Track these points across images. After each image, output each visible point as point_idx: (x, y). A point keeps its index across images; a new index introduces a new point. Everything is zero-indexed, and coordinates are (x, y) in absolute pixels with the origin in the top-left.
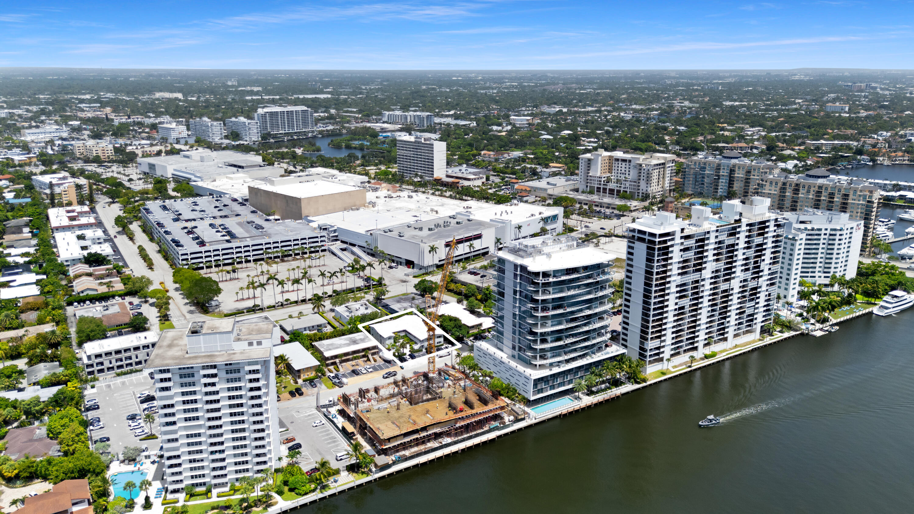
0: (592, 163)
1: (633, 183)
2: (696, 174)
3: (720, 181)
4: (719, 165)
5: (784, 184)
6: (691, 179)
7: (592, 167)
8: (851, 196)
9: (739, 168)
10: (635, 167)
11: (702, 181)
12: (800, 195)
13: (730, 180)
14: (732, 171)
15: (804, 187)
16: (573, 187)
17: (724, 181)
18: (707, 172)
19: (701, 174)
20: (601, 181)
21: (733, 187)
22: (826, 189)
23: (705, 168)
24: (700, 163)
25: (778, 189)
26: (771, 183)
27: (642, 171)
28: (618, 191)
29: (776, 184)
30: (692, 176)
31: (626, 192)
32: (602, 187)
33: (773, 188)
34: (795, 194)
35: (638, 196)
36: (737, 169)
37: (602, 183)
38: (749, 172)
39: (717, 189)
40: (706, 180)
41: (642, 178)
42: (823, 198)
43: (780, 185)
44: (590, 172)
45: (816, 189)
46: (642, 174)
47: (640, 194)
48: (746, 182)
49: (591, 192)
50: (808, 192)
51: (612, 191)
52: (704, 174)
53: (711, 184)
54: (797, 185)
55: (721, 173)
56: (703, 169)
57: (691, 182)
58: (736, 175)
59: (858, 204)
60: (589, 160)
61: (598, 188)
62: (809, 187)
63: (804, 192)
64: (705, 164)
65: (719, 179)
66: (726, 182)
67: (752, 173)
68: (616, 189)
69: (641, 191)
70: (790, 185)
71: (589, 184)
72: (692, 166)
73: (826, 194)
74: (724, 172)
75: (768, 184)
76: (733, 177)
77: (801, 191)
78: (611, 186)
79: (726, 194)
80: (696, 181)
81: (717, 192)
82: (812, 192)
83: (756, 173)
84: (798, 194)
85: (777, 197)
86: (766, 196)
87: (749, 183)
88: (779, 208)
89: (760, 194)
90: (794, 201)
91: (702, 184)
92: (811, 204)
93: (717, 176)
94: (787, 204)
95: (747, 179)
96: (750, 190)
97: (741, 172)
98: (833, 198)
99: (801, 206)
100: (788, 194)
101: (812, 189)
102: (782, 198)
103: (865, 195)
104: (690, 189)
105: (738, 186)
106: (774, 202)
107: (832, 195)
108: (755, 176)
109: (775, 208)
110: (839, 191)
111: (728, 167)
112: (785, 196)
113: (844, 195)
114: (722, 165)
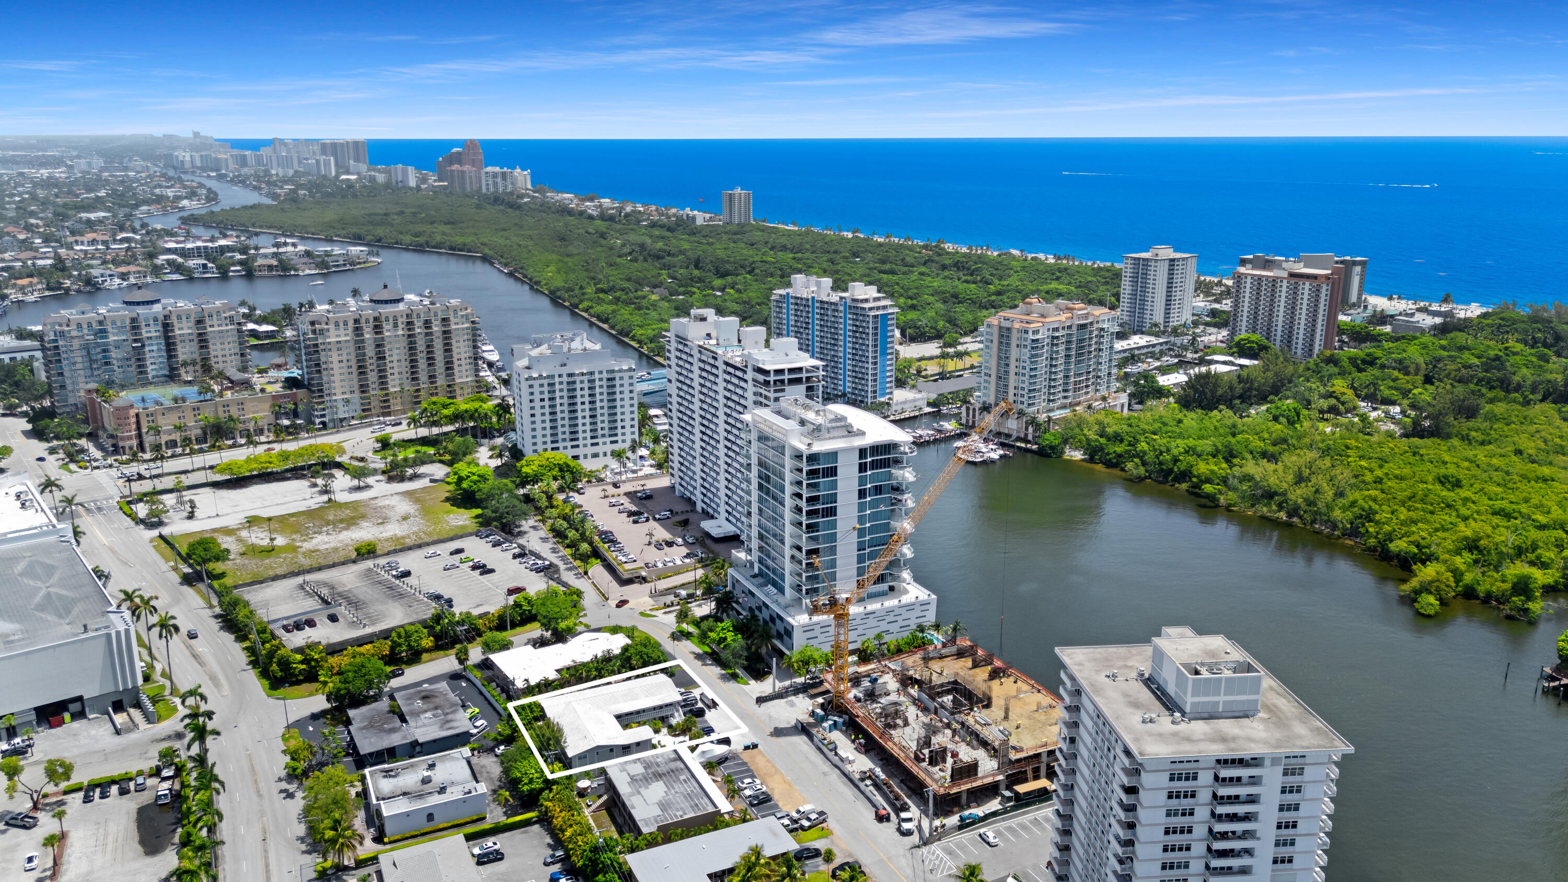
2: (86, 348)
3: (147, 349)
4: (133, 320)
5: (356, 321)
6: (79, 360)
8: (453, 320)
9: (179, 317)
11: (105, 357)
12: (386, 334)
13: (168, 344)
14: (167, 327)
15: (387, 319)
17: (155, 348)
18: (112, 338)
19: (98, 345)
21: (176, 356)
22: (418, 316)
23: (104, 331)
24: (90, 325)
25: (350, 331)
26: (337, 324)
29: (346, 323)
30: (78, 353)
33: (342, 331)
34: (376, 333)
36: (174, 319)
38: (199, 322)
39: (144, 366)
40: (114, 354)
42: (418, 331)
43: (351, 324)
45: (404, 319)
48: (201, 341)
50: (396, 326)
52: (106, 344)
53: (128, 359)
54: (376, 319)
55: (145, 335)
56: (102, 333)
57: (79, 366)
58: (178, 332)
59: (463, 329)
62: (395, 319)
63: (390, 327)
64: (100, 323)
65: (143, 346)
66: (159, 350)
67: (208, 322)
70: (367, 321)
72: (74, 333)
73: (420, 324)
74: (151, 332)
75: (331, 326)
76: (173, 337)
77: (386, 327)
79: (165, 372)
80: (91, 361)
81: (145, 372)
82: (401, 326)
83: (215, 321)
84: (381, 333)
85: (351, 344)
86: (334, 347)
87: (206, 341)
88: (359, 361)
89: (322, 347)
90: (378, 346)
91: (107, 364)
92: (403, 343)
93: (135, 341)
94: (370, 351)
95: (200, 334)
96: (213, 353)
97: (185, 323)
98: (430, 328)
99: (391, 350)
100: (367, 336)
101: (400, 320)
102: (359, 345)
103: (467, 315)
104: (82, 379)
105: (185, 352)
106: (349, 353)
107: (427, 324)
108: (214, 328)
109: (353, 363)
110: (436, 315)
111: (156, 319)
112: (363, 341)
113: (444, 320)
114: (141, 318)
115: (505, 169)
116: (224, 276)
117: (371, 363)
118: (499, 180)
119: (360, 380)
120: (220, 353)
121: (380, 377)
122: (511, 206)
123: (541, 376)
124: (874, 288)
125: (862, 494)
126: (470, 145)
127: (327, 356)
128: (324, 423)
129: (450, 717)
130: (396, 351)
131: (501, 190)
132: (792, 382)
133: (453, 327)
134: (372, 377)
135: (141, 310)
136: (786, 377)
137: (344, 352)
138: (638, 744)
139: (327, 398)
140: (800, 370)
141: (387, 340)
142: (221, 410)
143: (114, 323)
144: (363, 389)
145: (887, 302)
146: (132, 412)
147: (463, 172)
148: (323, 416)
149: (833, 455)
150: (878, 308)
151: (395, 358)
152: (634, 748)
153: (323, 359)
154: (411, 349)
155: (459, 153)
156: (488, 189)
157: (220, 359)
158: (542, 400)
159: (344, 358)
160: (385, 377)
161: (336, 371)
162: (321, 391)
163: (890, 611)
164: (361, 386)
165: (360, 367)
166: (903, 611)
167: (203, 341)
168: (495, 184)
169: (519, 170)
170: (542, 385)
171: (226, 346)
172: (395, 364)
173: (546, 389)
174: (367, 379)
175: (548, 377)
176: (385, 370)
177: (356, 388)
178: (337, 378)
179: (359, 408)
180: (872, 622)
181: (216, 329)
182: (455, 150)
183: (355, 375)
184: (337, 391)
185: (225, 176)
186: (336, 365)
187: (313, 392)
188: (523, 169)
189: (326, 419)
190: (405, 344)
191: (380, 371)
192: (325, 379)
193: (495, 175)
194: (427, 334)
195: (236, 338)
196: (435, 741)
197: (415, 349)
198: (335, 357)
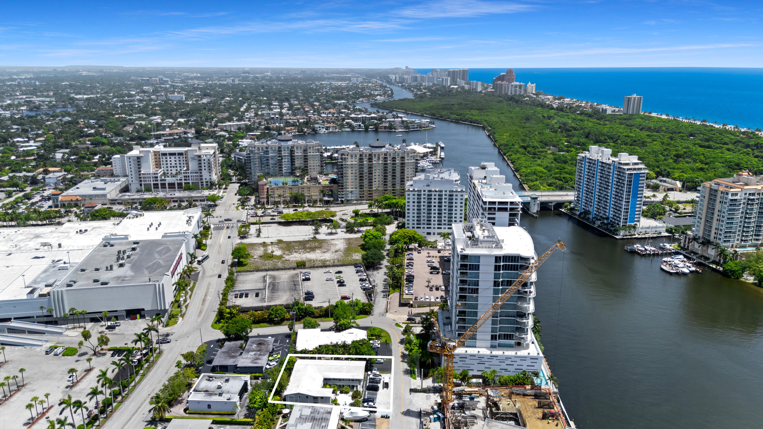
0: (142, 160)
1: (194, 174)
2: (260, 158)
3: (283, 160)
4: (279, 148)
5: (361, 155)
6: (257, 163)
7: (143, 165)
8: (406, 158)
9: (297, 148)
10: (193, 159)
11: (267, 163)
12: (374, 162)
13: (292, 159)
14: (292, 152)
15: (375, 156)
16: (120, 188)
17: (286, 160)
18: (270, 155)
19: (265, 157)
20: (157, 177)
21: (294, 165)
22: (390, 155)
23: (268, 151)
24: (262, 148)
25: (357, 160)
26: (352, 156)
27: (203, 162)
28: (180, 185)
29: (356, 156)
30: (257, 160)
31: (189, 183)
32: (159, 182)
33: (354, 160)
34: (369, 162)
35: (203, 185)
36: (295, 149)
37: (159, 179)
38: (305, 151)
39: (282, 168)
40: (271, 162)
41: (203, 168)
42: (389, 162)
43: (358, 156)
44: (141, 170)
45: (383, 156)
46: (203, 165)
47: (205, 184)
48: (305, 159)
49: (148, 190)
50: (379, 159)
51: (172, 186)
52: (268, 157)
53: (276, 164)
54: (370, 155)
55: (283, 154)
56: (267, 152)
57: (257, 165)
58: (296, 154)
59: (411, 163)
60: (138, 158)
61: (154, 184)
62: (379, 155)
63: (376, 159)
64: (267, 148)
65: (282, 159)
66: (288, 161)
67: (309, 151)
68: (176, 182)
69: (204, 181)
70: (366, 156)
71: (143, 183)
72: (256, 151)
73: (390, 159)
74: (285, 153)
75: (349, 157)
76: (294, 156)
77: (374, 159)
78: (169, 180)
79: (290, 171)
80: (262, 164)
81: (282, 170)
82: (381, 159)
83: (311, 151)
84: (372, 162)
85: (357, 166)
86: (349, 167)
87: (307, 159)
88: (360, 174)
89: (344, 166)
90: (370, 168)
91: (268, 165)
92: (381, 167)
93: (279, 157)
94: (366, 170)
95: (305, 156)
96: (309, 165)
97: (299, 151)
98: (395, 161)
99: (375, 170)
100: (365, 163)
101: (381, 156)
102: (361, 166)
103: (414, 156)
104: (257, 171)
105: (298, 163)
106: (356, 170)
107: (394, 159)
108: (311, 153)
109: (358, 175)
110: (398, 155)
111: (288, 148)
112: (363, 165)
113: (402, 157)
114: (282, 147)
115: (522, 83)
116: (366, 130)
117: (366, 176)
118: (517, 89)
119: (360, 183)
120: (312, 165)
121: (370, 182)
122: (517, 102)
123: (414, 190)
124: (637, 157)
125: (496, 284)
126: (510, 71)
127: (346, 170)
128: (342, 202)
129: (260, 357)
130: (378, 171)
131: (518, 94)
132: (500, 209)
133: (406, 161)
134: (366, 182)
135: (283, 144)
136: (497, 206)
137: (354, 169)
138: (322, 398)
139: (345, 190)
140: (506, 203)
141: (374, 165)
142: (300, 190)
143: (272, 148)
144: (361, 187)
145: (642, 166)
146: (266, 187)
147: (502, 85)
148: (343, 198)
149: (477, 257)
150: (635, 169)
151: (377, 174)
152: (320, 399)
153: (344, 172)
154: (385, 170)
155: (504, 75)
156: (511, 93)
157: (312, 167)
158: (414, 202)
159: (354, 172)
160: (372, 182)
161: (350, 178)
162: (342, 186)
163: (508, 358)
164: (361, 186)
165: (360, 177)
166: (518, 359)
167: (306, 158)
168: (516, 90)
169: (530, 84)
170: (414, 195)
171: (315, 162)
172: (377, 177)
173: (416, 197)
174: (363, 183)
175: (418, 191)
176: (372, 179)
177: (358, 186)
178: (350, 181)
179: (358, 196)
180: (495, 362)
181: (312, 154)
182: (502, 74)
183: (358, 181)
184: (350, 187)
185: (404, 85)
186: (350, 175)
187: (339, 186)
188: (532, 83)
189: (343, 199)
190: (382, 168)
191: (370, 179)
192: (345, 181)
193: (516, 86)
194: (393, 164)
195: (319, 159)
196: (246, 367)
197: (387, 170)
198: (349, 172)
